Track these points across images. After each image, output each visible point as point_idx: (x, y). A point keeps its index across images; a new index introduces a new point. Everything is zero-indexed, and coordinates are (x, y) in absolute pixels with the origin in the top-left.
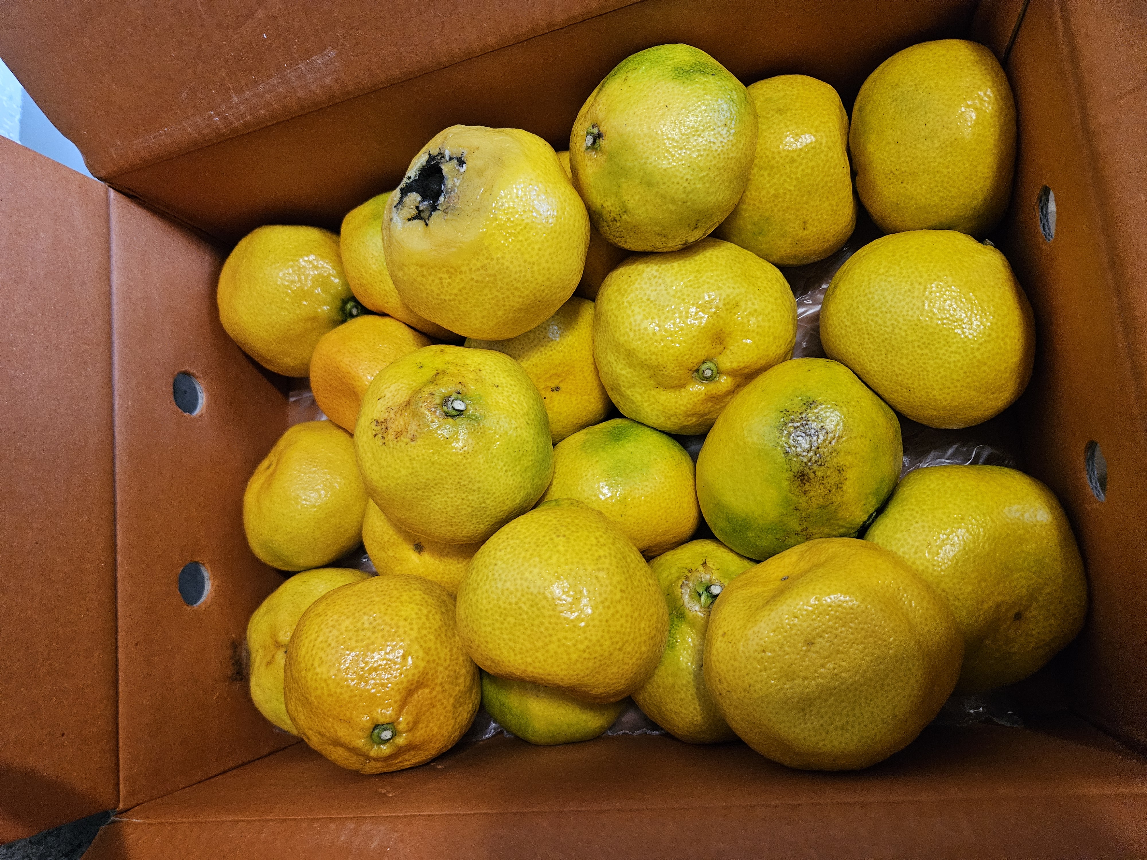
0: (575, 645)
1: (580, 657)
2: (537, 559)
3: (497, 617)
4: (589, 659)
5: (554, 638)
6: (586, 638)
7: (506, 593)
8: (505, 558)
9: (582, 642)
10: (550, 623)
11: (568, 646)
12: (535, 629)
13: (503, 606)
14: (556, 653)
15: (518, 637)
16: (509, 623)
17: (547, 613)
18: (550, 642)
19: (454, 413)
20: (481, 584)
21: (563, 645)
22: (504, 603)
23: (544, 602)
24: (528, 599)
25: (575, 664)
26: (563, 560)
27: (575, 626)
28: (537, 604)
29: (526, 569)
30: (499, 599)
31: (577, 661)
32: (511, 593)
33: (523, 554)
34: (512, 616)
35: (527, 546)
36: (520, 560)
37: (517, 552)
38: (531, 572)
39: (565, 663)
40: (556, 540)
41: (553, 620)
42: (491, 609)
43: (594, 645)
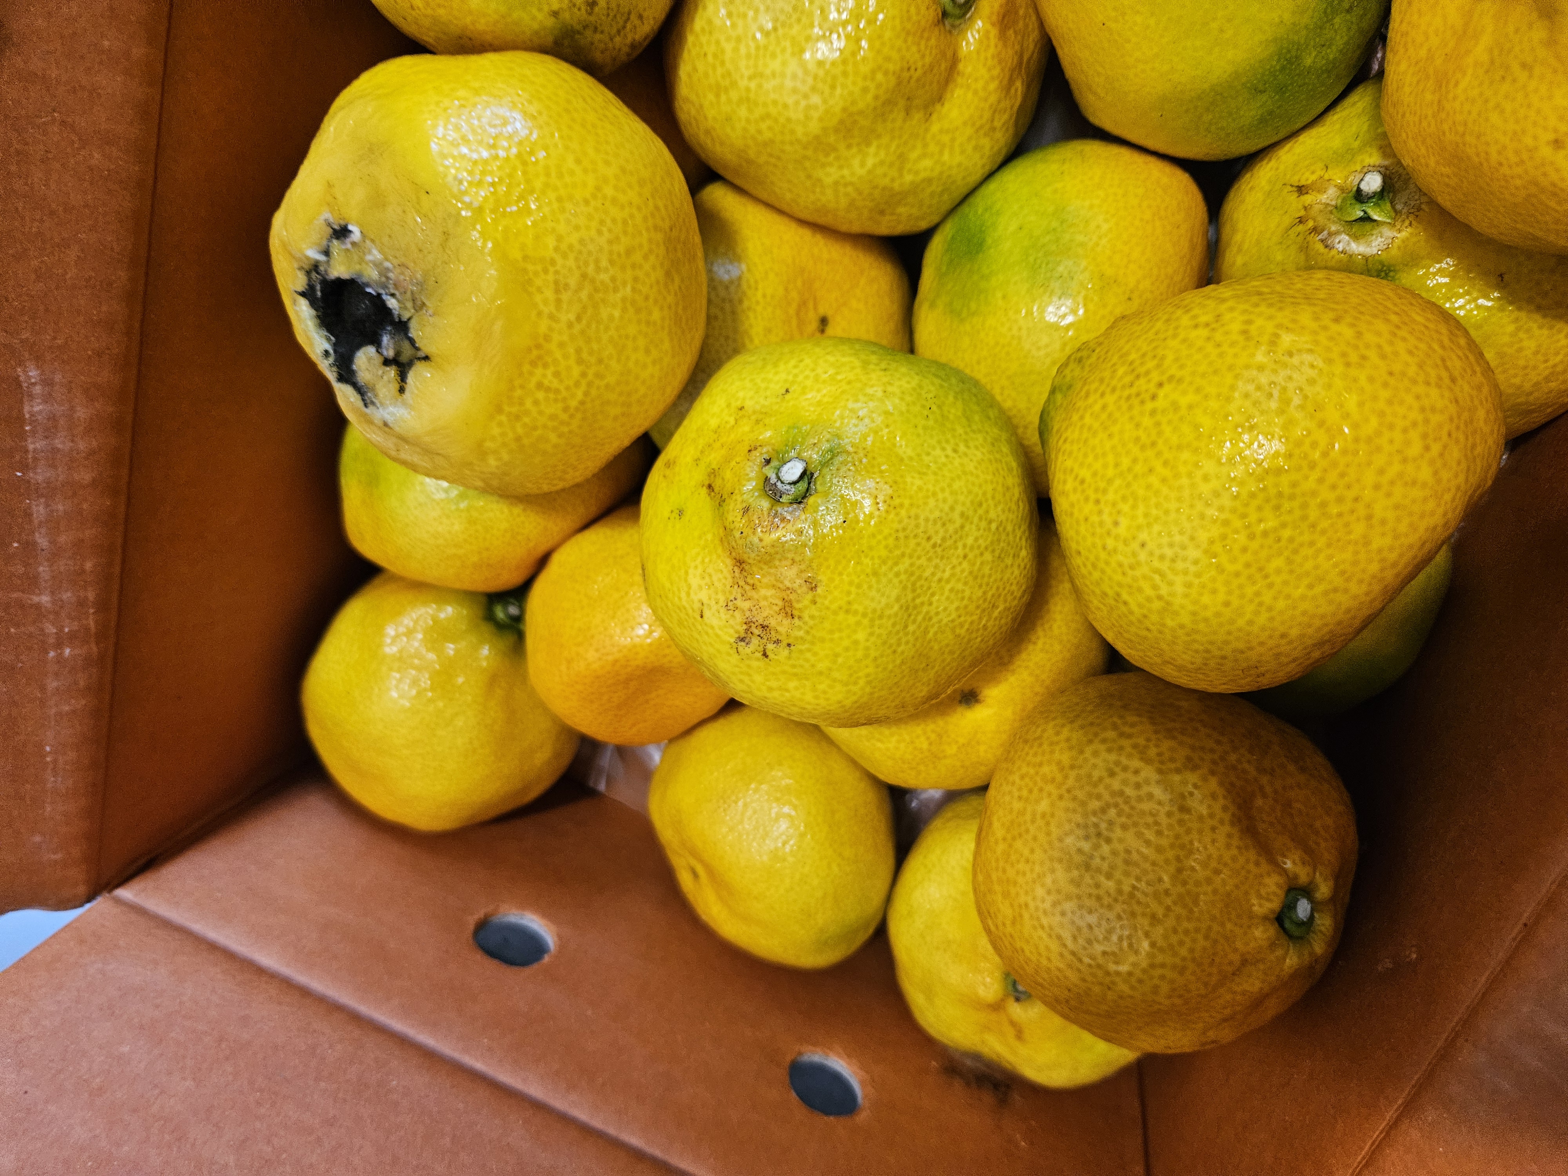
0: (1405, 460)
1: (1432, 462)
2: (1186, 455)
3: (1250, 590)
4: (1445, 447)
5: (1368, 494)
6: (1405, 431)
7: (1218, 548)
8: (1141, 520)
9: (1408, 443)
10: (1334, 487)
11: (1400, 475)
12: (1324, 524)
13: (1238, 567)
14: (1397, 507)
15: (1316, 567)
16: (1278, 571)
17: (1310, 484)
18: (1368, 506)
19: (802, 486)
20: (1164, 591)
21: (1392, 483)
22: (1233, 560)
23: (1284, 481)
24: (1260, 509)
25: (1439, 481)
26: (1213, 404)
27: (1369, 440)
28: (1280, 495)
29: (1193, 485)
30: (1220, 569)
31: (1436, 473)
32: (1224, 537)
33: (1154, 480)
34: (1268, 560)
35: (1139, 468)
36: (1165, 490)
37: (1141, 492)
38: (1206, 478)
39: (1425, 500)
40: (1160, 403)
41: (1332, 477)
42: (1230, 593)
43: (1427, 421)
